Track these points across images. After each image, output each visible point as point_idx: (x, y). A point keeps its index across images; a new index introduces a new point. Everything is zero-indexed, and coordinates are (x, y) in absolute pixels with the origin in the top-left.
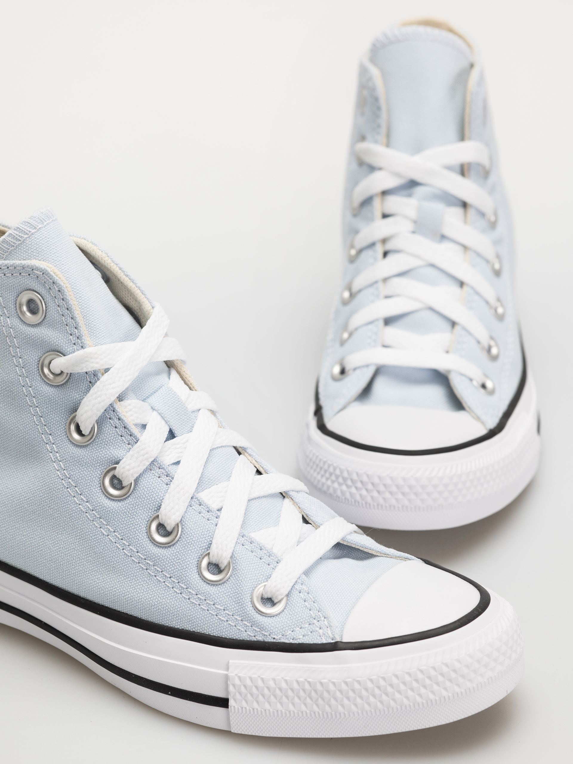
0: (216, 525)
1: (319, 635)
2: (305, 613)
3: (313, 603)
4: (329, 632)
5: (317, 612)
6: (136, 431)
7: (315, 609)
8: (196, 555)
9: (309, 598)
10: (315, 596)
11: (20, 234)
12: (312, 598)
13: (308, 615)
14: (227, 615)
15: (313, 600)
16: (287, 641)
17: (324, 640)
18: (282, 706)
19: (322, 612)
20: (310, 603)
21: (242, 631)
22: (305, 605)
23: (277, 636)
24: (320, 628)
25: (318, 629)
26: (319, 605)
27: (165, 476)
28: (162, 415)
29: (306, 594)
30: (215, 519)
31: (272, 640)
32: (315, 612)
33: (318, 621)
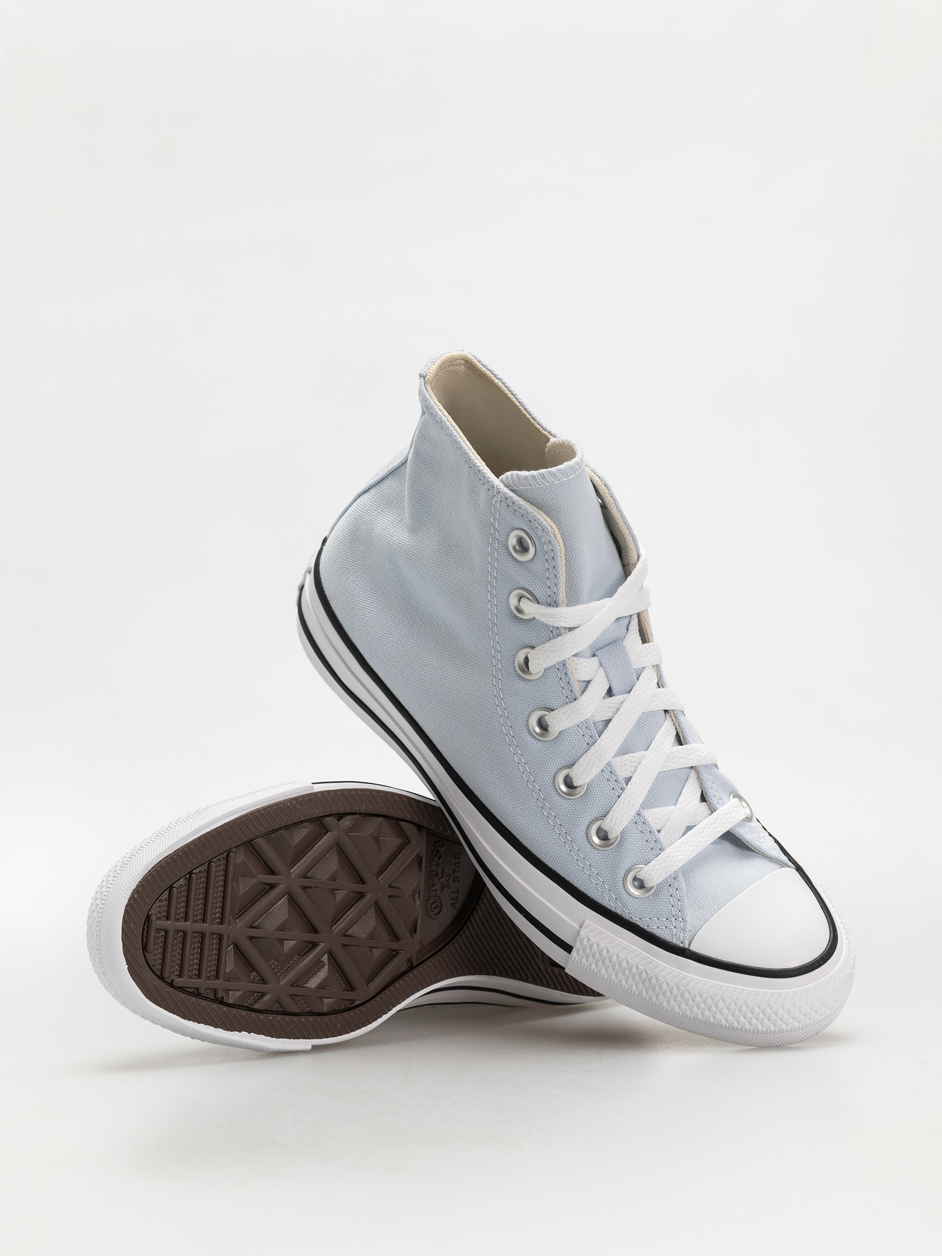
0: (619, 797)
1: (671, 933)
2: (667, 908)
3: (677, 901)
4: (682, 935)
5: (678, 911)
6: (577, 689)
7: (678, 908)
8: (590, 817)
9: (676, 895)
10: (681, 895)
11: (543, 481)
12: (678, 896)
13: (668, 911)
14: (598, 880)
15: (679, 898)
16: (641, 925)
17: (675, 941)
18: (617, 978)
19: (682, 914)
20: (675, 900)
21: (606, 899)
22: (670, 900)
23: (635, 917)
24: (675, 927)
25: (673, 927)
26: (682, 906)
27: (589, 737)
28: (607, 674)
29: (674, 890)
30: (620, 791)
31: (629, 919)
32: (676, 911)
33: (676, 920)
